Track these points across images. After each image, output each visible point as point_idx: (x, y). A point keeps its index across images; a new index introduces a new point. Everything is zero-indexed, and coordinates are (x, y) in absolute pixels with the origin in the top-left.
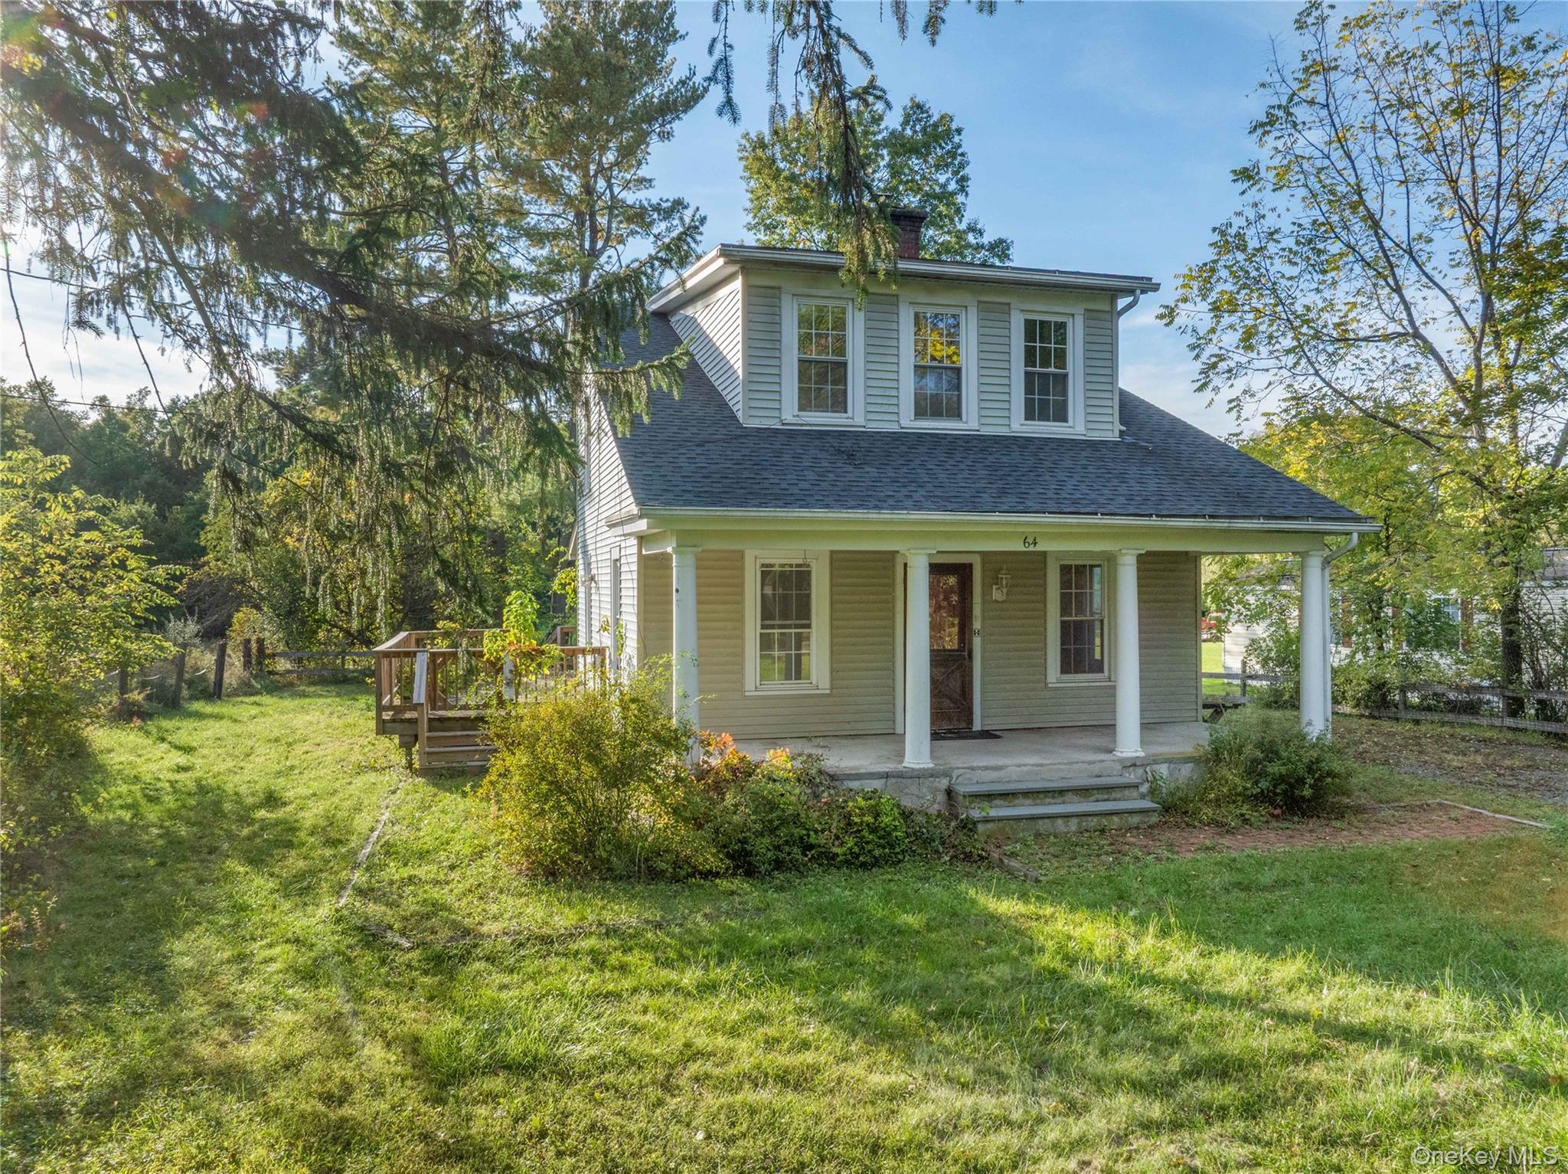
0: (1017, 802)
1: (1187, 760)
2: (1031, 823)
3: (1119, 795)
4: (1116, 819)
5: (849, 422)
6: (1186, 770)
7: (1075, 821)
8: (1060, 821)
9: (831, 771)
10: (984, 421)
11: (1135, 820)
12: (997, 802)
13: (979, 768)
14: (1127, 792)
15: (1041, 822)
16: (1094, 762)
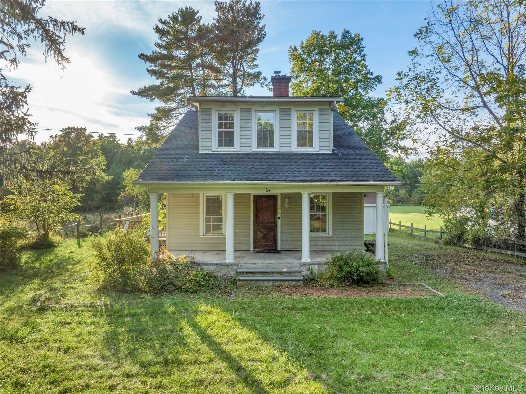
0: (256, 275)
1: (326, 264)
2: (255, 282)
3: (293, 275)
4: (286, 282)
5: (235, 150)
6: (324, 268)
7: (272, 282)
8: (266, 282)
9: (198, 262)
10: (281, 148)
11: (294, 283)
12: (249, 275)
13: (248, 263)
14: (296, 274)
15: (259, 282)
16: (290, 263)
